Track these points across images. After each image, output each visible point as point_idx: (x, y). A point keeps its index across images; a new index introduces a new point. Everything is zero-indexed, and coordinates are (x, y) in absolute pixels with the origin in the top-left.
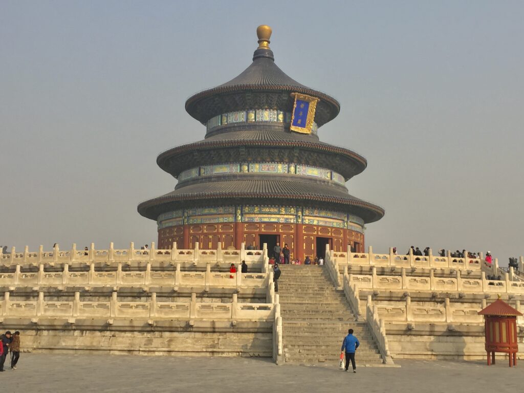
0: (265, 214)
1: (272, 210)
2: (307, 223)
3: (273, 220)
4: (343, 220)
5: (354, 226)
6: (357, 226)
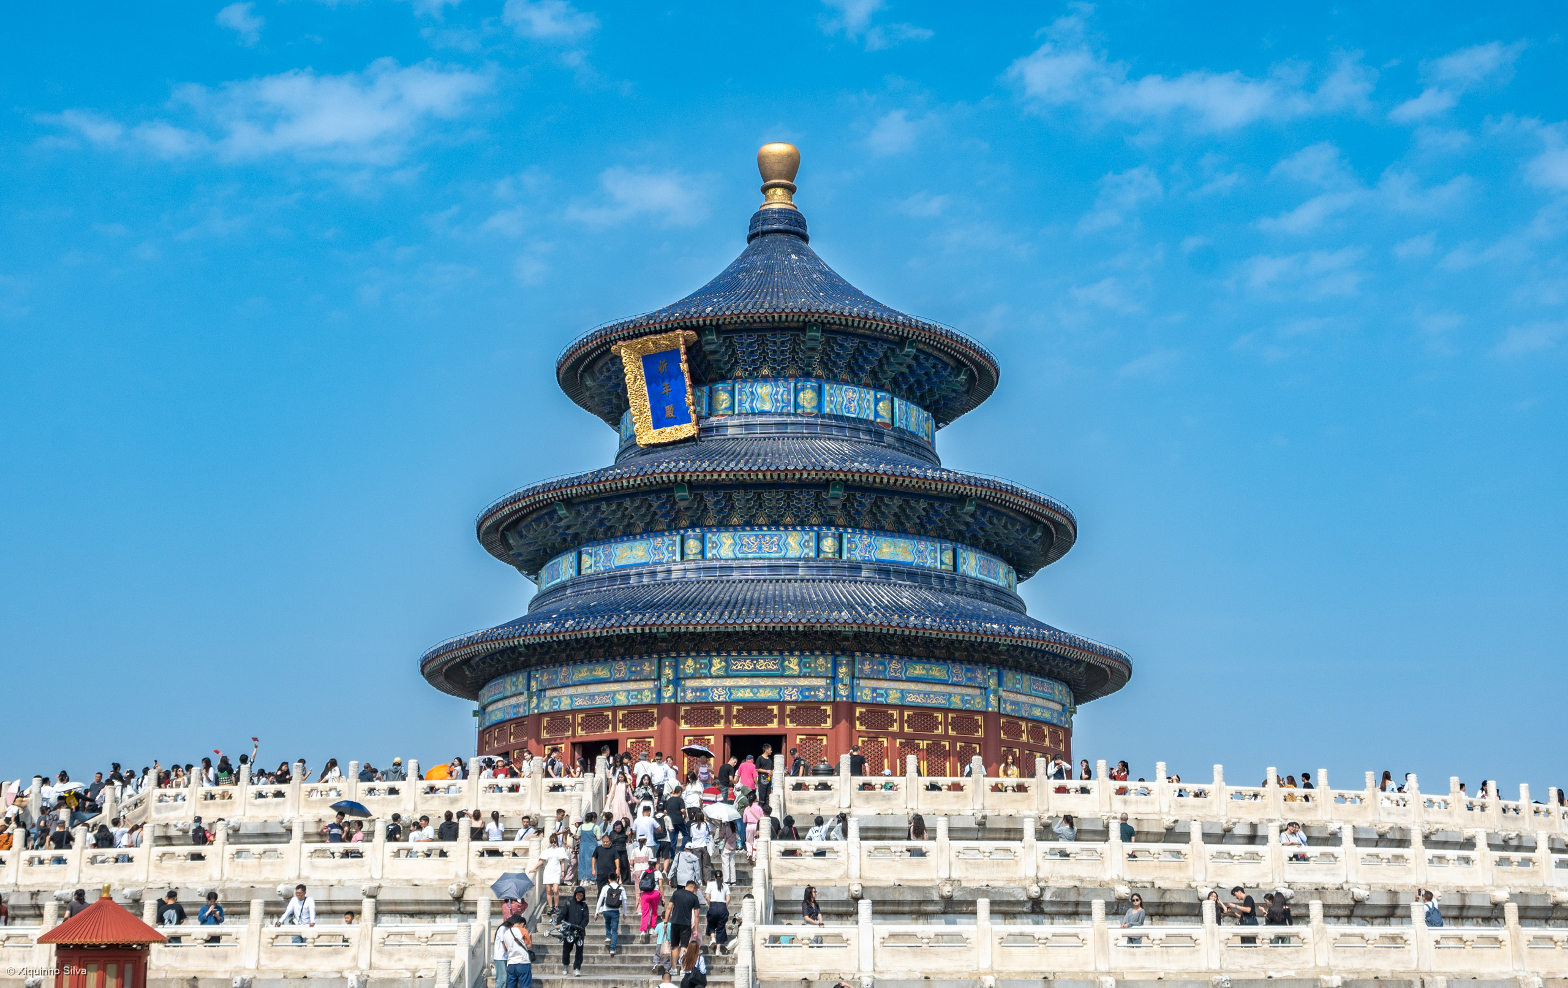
4: (654, 680)
5: (724, 688)
6: (762, 682)
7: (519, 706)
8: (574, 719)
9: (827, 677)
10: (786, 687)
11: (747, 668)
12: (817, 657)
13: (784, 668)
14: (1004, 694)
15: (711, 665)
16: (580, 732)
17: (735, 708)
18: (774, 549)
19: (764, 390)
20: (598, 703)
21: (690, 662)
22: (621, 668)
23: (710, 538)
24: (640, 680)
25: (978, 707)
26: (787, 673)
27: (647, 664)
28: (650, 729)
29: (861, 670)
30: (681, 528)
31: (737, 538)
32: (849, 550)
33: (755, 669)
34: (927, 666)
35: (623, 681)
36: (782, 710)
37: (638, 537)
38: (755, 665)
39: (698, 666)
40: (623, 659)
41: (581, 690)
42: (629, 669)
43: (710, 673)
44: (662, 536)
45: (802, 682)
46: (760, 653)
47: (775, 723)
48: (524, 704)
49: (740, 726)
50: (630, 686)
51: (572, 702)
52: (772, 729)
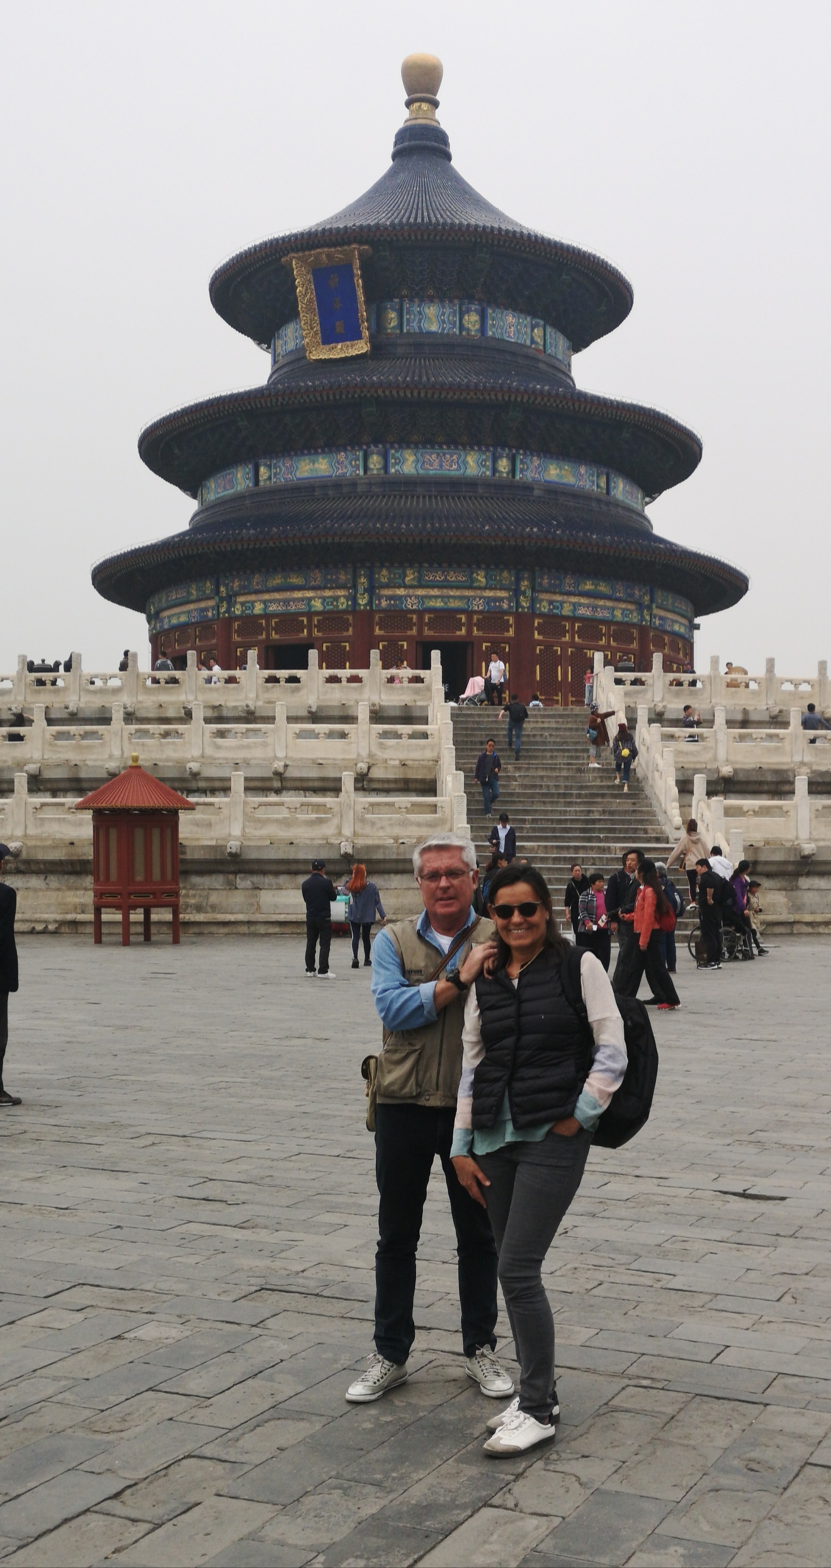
0: (174, 606)
1: (180, 595)
2: (238, 613)
3: (183, 619)
4: (350, 588)
5: (417, 597)
6: (452, 592)
7: (206, 609)
8: (268, 623)
9: (510, 590)
10: (474, 598)
11: (438, 578)
12: (502, 571)
13: (473, 580)
14: (656, 611)
15: (405, 576)
16: (274, 636)
17: (427, 616)
18: (455, 467)
19: (431, 310)
20: (293, 608)
21: (384, 572)
22: (317, 577)
23: (393, 455)
24: (336, 588)
25: (635, 620)
26: (475, 585)
27: (342, 572)
28: (345, 634)
29: (541, 584)
30: (364, 444)
31: (419, 455)
32: (522, 471)
33: (446, 580)
34: (596, 582)
35: (319, 588)
36: (470, 619)
37: (321, 451)
38: (446, 576)
39: (392, 576)
40: (317, 567)
41: (277, 596)
42: (325, 577)
43: (404, 583)
44: (345, 450)
45: (489, 594)
46: (450, 565)
47: (463, 631)
48: (213, 608)
49: (431, 633)
50: (328, 593)
51: (266, 607)
52: (461, 636)
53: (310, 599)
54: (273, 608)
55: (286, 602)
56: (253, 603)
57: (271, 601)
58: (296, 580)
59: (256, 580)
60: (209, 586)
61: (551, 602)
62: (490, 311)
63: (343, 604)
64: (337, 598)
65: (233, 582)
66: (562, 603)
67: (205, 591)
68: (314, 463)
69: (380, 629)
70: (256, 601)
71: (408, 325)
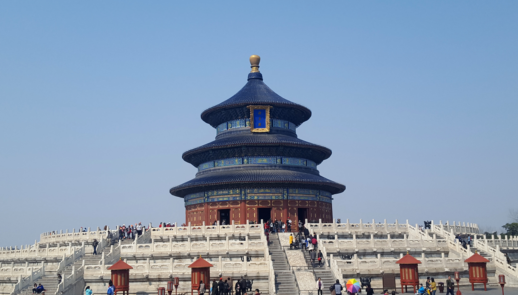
0: (221, 195)
1: (224, 192)
2: (248, 199)
3: (225, 199)
4: (282, 194)
5: (298, 196)
6: (305, 195)
7: (237, 197)
8: (258, 202)
9: (315, 195)
10: (310, 197)
11: (302, 192)
12: (314, 190)
13: (309, 192)
15: (295, 191)
16: (260, 205)
17: (300, 201)
18: (296, 163)
19: (279, 122)
20: (267, 198)
21: (291, 190)
22: (274, 190)
23: (283, 159)
24: (279, 193)
26: (310, 194)
27: (280, 190)
28: (281, 205)
29: (321, 194)
30: (275, 156)
31: (289, 160)
32: (308, 164)
35: (275, 193)
36: (309, 202)
37: (263, 157)
38: (304, 191)
40: (273, 188)
41: (261, 195)
42: (276, 191)
43: (295, 193)
44: (271, 157)
45: (311, 196)
46: (304, 189)
47: (307, 205)
48: (239, 197)
49: (301, 206)
50: (276, 195)
51: (258, 198)
52: (306, 206)
53: (272, 196)
54: (260, 198)
55: (265, 196)
56: (254, 196)
57: (260, 196)
58: (267, 191)
59: (255, 190)
60: (238, 191)
61: (322, 198)
62: (290, 123)
63: (281, 198)
64: (279, 196)
65: (247, 190)
66: (324, 198)
67: (236, 192)
68: (263, 160)
69: (289, 204)
70: (255, 196)
71: (274, 125)
